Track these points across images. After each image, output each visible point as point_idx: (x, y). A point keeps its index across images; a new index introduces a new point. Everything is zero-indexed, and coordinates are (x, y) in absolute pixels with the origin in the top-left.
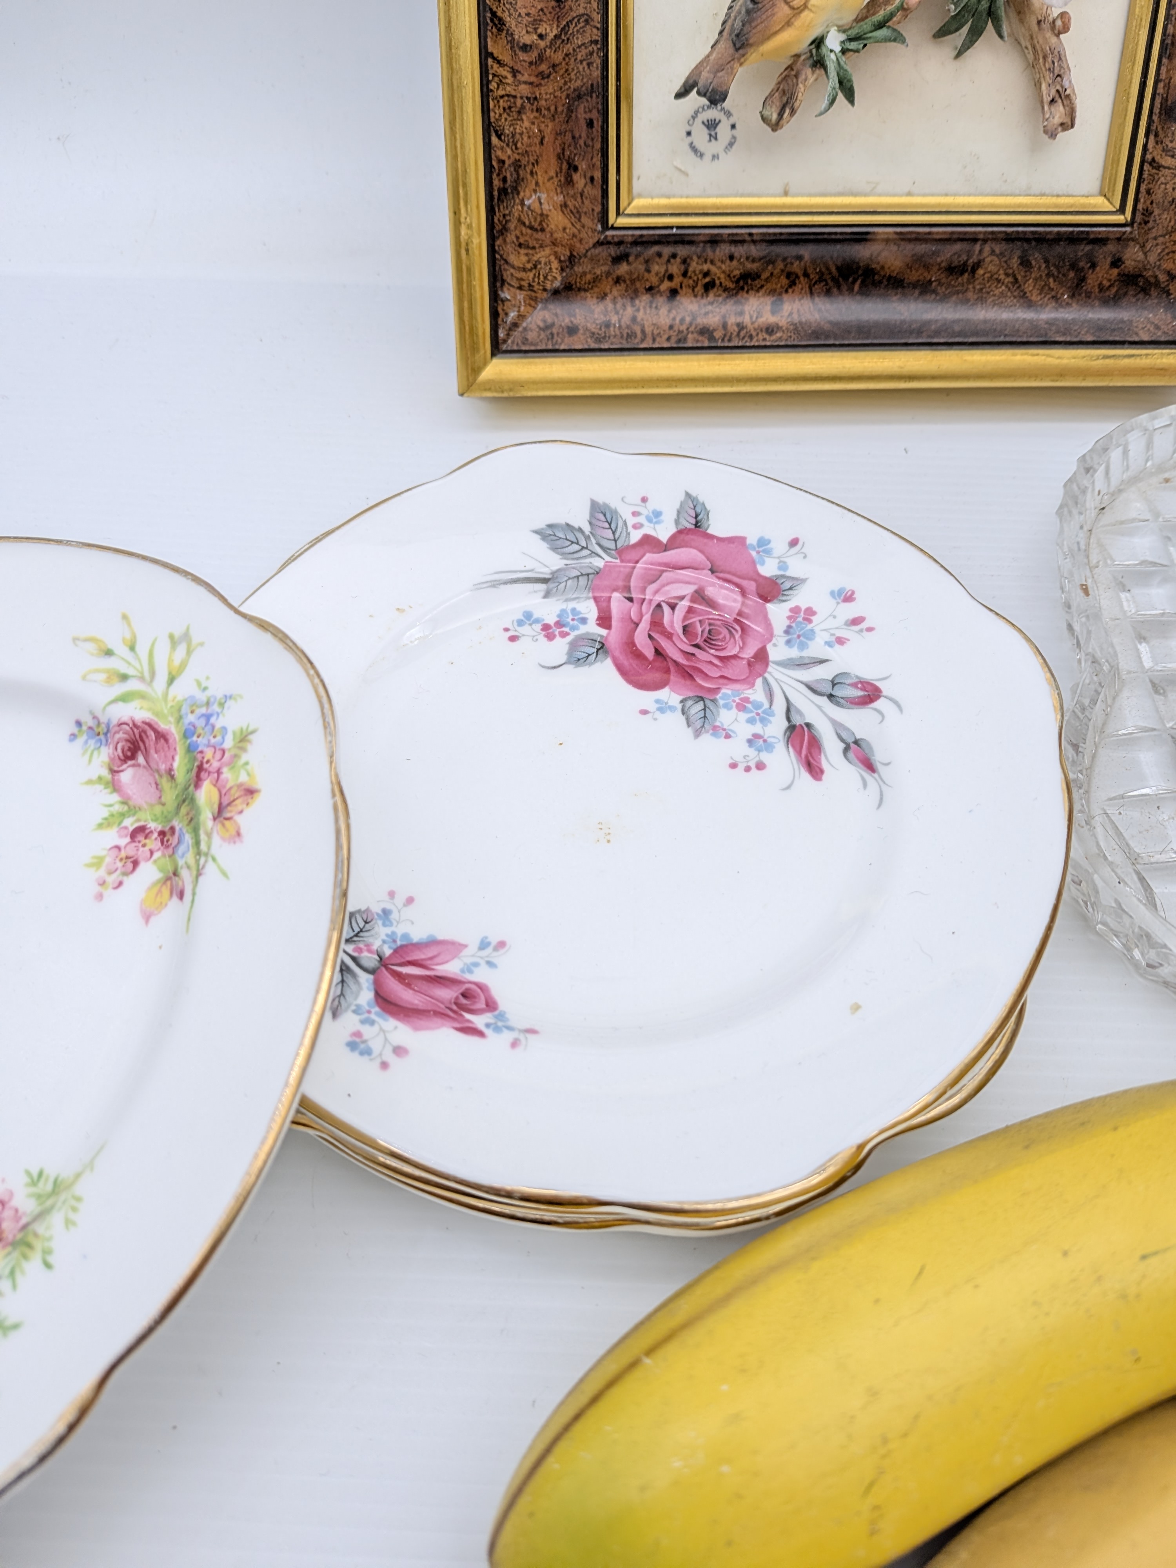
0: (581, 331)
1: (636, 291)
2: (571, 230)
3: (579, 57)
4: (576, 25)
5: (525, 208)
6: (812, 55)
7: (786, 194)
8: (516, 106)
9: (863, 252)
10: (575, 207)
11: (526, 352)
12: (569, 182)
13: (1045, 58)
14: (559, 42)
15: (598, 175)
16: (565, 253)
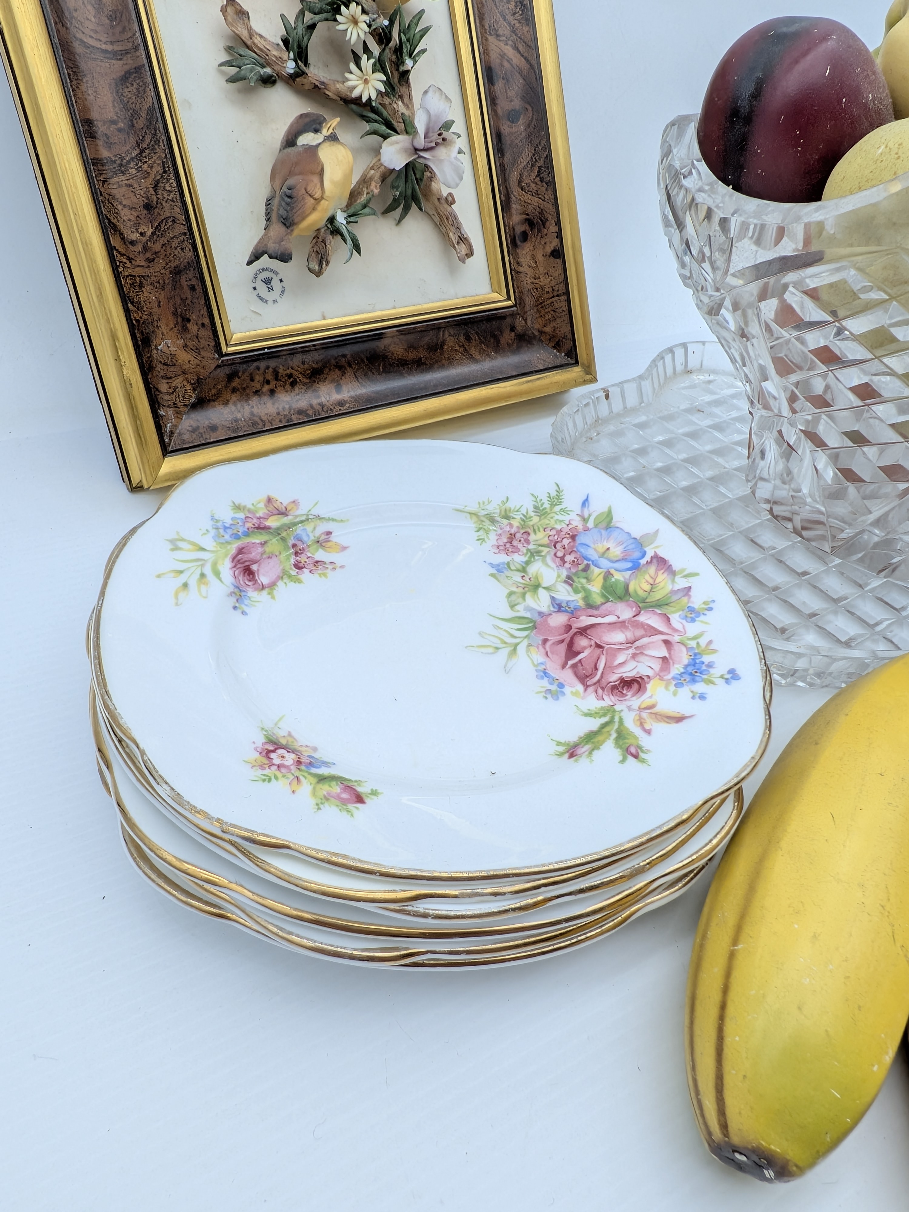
0: (220, 428)
1: (248, 395)
2: (194, 362)
3: (173, 245)
4: (166, 225)
5: (159, 352)
6: (328, 228)
7: (324, 318)
8: (136, 283)
9: (381, 344)
10: (194, 346)
11: (187, 448)
12: (185, 329)
13: (447, 219)
14: (155, 237)
15: (207, 321)
16: (193, 378)
